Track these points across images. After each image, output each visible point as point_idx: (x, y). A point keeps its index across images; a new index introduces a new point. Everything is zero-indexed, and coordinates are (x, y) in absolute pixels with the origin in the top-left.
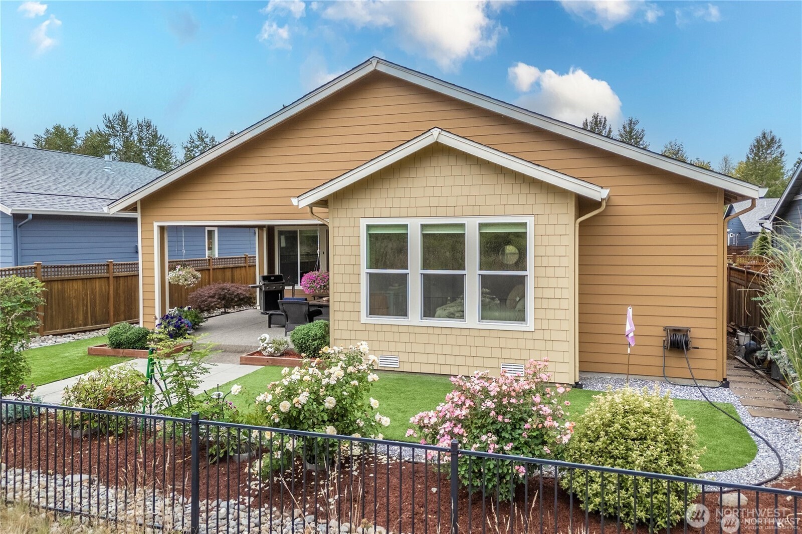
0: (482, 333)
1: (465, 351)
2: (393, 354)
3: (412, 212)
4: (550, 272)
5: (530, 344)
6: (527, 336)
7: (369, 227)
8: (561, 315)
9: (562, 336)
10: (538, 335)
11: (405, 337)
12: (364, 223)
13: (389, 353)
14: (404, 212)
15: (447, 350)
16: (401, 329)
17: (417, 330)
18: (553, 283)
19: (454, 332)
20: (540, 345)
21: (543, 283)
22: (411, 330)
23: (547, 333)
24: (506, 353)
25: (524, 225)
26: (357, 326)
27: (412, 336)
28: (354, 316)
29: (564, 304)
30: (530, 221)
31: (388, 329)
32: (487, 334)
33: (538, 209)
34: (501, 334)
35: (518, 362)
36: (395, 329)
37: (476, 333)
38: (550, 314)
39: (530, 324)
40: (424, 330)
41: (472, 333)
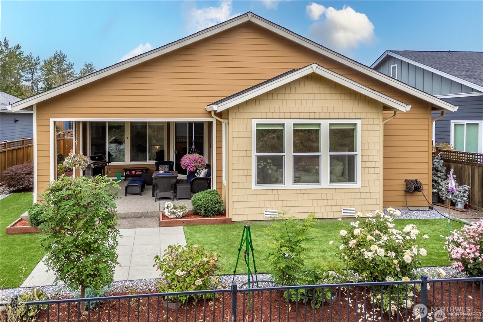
0: (331, 191)
1: (320, 203)
2: (274, 208)
3: (287, 115)
4: (369, 152)
5: (358, 195)
6: (357, 191)
7: (257, 125)
8: (375, 177)
9: (375, 189)
10: (363, 190)
11: (282, 197)
12: (254, 122)
13: (271, 209)
14: (282, 116)
15: (309, 203)
16: (279, 192)
17: (290, 192)
18: (371, 158)
19: (314, 191)
20: (364, 196)
21: (366, 158)
22: (286, 192)
23: (368, 188)
24: (345, 202)
25: (355, 125)
26: (249, 192)
27: (287, 196)
28: (247, 185)
29: (377, 171)
30: (359, 122)
31: (270, 192)
32: (333, 191)
33: (363, 115)
34: (342, 191)
35: (352, 206)
36: (275, 192)
37: (327, 191)
38: (369, 177)
39: (358, 183)
40: (295, 192)
41: (325, 191)
